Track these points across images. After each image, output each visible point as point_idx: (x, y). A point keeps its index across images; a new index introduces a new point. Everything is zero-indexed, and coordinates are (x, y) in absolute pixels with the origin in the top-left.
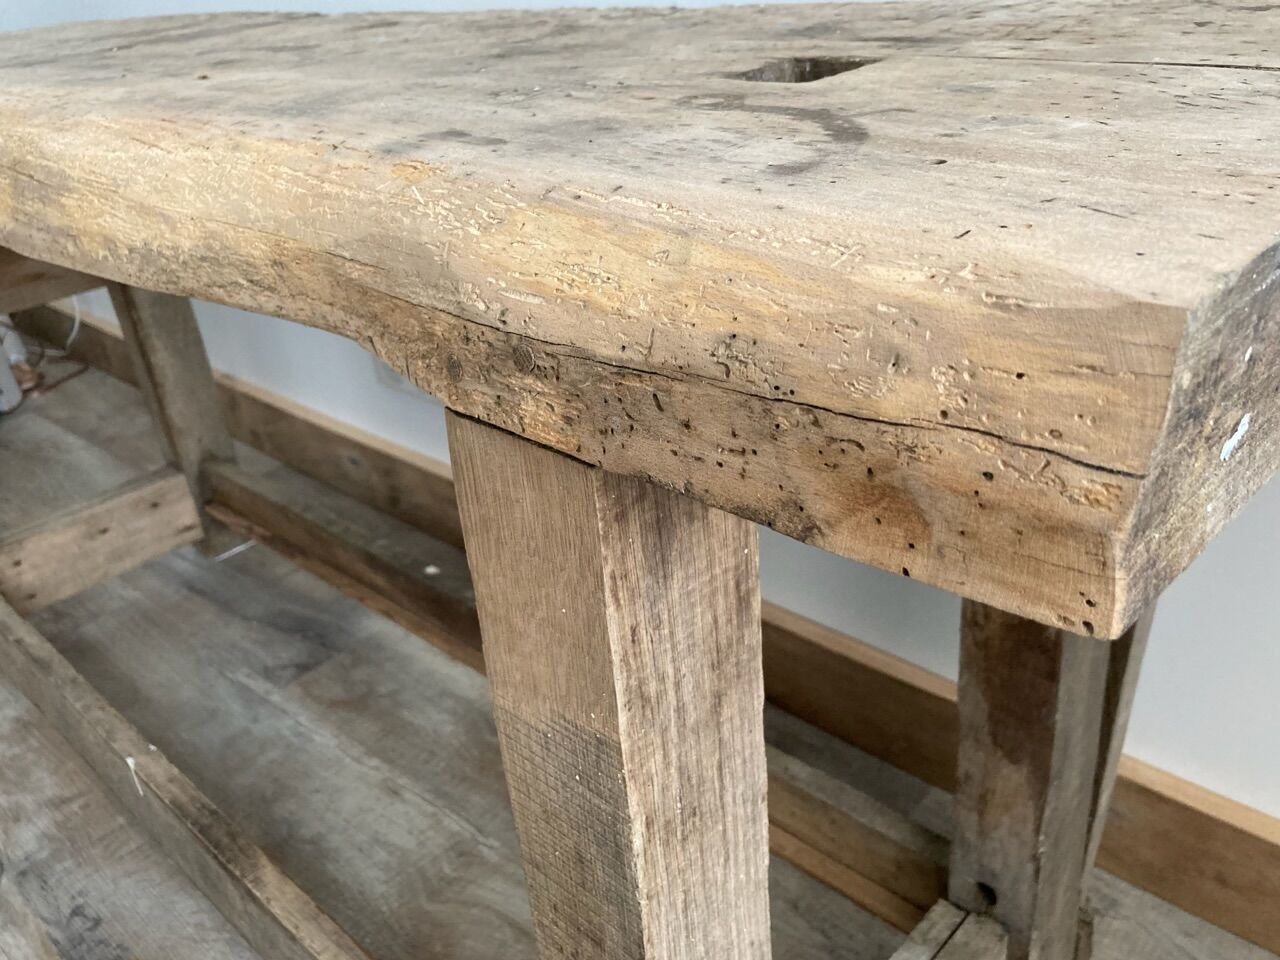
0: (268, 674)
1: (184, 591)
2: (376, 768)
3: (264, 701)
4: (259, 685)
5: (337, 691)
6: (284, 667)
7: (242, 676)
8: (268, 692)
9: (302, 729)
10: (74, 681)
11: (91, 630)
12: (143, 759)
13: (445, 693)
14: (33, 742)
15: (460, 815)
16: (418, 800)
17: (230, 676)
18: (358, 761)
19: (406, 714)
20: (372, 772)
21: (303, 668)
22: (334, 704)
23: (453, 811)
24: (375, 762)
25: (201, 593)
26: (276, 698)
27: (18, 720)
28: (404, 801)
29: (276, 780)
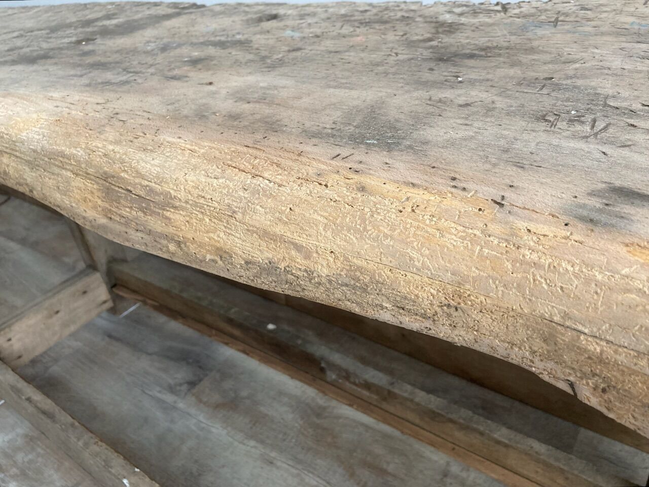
0: (172, 389)
1: (107, 339)
2: (255, 447)
3: (175, 408)
4: (169, 398)
5: (216, 398)
6: (181, 385)
7: (156, 392)
8: (175, 402)
9: (203, 425)
10: (72, 425)
11: (55, 370)
12: (134, 479)
13: (281, 393)
14: (39, 450)
15: (312, 473)
16: (285, 466)
17: (150, 393)
18: (241, 443)
19: (262, 409)
20: (253, 450)
21: (192, 384)
22: (217, 406)
23: (309, 472)
24: (252, 443)
25: (117, 339)
26: (181, 405)
27: (26, 436)
28: (278, 468)
29: (196, 461)
